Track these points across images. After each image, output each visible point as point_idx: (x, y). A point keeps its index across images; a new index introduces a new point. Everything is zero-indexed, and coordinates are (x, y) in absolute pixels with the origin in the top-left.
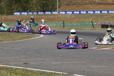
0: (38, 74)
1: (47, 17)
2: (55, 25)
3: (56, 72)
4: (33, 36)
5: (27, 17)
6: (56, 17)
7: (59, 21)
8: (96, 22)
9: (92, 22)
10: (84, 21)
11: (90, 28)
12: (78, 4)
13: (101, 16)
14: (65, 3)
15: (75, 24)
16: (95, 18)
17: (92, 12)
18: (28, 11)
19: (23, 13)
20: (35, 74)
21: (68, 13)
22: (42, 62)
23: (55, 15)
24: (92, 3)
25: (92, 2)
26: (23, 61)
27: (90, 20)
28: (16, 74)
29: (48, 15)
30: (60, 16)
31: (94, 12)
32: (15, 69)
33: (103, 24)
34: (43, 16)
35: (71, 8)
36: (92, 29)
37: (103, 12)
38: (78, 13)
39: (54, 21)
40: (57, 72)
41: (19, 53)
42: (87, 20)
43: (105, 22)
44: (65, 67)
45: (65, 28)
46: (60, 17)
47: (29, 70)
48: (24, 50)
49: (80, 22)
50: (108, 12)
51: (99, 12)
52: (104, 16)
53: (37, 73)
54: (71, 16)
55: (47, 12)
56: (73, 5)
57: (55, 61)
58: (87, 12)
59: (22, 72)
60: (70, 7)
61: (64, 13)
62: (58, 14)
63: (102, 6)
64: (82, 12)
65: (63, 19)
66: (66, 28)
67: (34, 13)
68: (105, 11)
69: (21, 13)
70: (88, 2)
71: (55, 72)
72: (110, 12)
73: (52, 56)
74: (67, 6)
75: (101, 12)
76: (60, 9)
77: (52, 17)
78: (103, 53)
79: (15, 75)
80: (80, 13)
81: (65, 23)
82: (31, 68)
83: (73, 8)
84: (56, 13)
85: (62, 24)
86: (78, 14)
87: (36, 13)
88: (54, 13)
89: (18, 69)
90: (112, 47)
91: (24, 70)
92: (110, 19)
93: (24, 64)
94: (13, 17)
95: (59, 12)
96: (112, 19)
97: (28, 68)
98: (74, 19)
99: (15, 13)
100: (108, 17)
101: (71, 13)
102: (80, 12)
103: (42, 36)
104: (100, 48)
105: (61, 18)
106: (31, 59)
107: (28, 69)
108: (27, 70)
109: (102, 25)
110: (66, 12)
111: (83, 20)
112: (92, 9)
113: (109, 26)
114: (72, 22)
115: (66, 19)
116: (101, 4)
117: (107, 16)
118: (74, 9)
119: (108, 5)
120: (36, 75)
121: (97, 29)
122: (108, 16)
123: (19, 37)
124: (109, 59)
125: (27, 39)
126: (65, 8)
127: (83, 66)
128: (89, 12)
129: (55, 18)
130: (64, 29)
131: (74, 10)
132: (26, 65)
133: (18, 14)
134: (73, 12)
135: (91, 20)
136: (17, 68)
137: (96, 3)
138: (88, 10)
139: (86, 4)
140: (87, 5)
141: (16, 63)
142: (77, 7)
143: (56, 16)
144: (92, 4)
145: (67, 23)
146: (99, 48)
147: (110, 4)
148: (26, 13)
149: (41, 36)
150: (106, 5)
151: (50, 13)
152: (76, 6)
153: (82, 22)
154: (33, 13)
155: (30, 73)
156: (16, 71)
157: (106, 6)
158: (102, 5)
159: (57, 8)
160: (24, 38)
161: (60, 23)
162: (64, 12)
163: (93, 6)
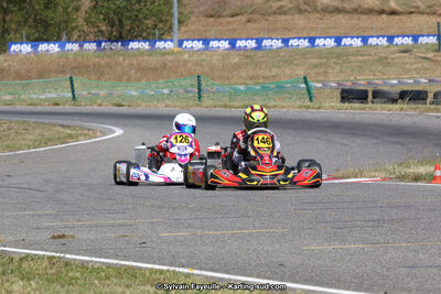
0: (108, 278)
1: (134, 63)
2: (166, 91)
3: (177, 269)
4: (86, 132)
5: (62, 61)
6: (171, 62)
7: (181, 76)
8: (322, 78)
9: (305, 78)
10: (274, 77)
11: (299, 103)
12: (251, 13)
13: (341, 55)
14: (201, 9)
15: (242, 87)
16: (315, 66)
17: (306, 43)
18: (64, 38)
19: (43, 47)
20: (97, 278)
21: (214, 44)
22: (121, 232)
23: (165, 53)
24: (306, 7)
25: (306, 3)
26: (48, 228)
27: (298, 72)
28: (27, 277)
29: (140, 52)
30: (186, 56)
31: (312, 40)
32: (21, 259)
33: (348, 85)
34: (121, 58)
35: (225, 28)
36: (308, 107)
37: (346, 41)
38: (252, 44)
39: (163, 77)
40: (181, 270)
41: (34, 197)
42: (288, 71)
43: (352, 78)
44: (210, 250)
45: (204, 104)
46: (186, 62)
47: (75, 260)
48: (51, 185)
49: (261, 80)
50: (365, 40)
51: (330, 43)
52: (352, 58)
53: (103, 274)
54: (225, 55)
55: (136, 43)
56: (232, 16)
57: (170, 226)
58: (286, 41)
59: (46, 268)
60: (221, 24)
61: (198, 45)
62: (176, 49)
63: (342, 19)
64: (266, 43)
65: (198, 68)
66: (207, 101)
67: (87, 46)
68: (352, 38)
69: (35, 47)
70: (290, 6)
71: (172, 269)
72: (372, 41)
73: (159, 207)
74: (212, 19)
75: (338, 40)
76: (183, 29)
77: (154, 61)
78: (349, 196)
79: (22, 279)
80: (259, 47)
81: (203, 83)
82: (83, 255)
83: (231, 27)
84: (169, 45)
85: (192, 86)
86: (252, 49)
87: (93, 46)
88: (160, 44)
89: (33, 258)
90: (383, 175)
91: (55, 261)
92: (374, 68)
93: (54, 237)
94: (6, 61)
95: (180, 43)
96: (380, 68)
97: (71, 254)
98: (237, 67)
99: (14, 48)
100: (365, 62)
101: (225, 45)
102: (259, 41)
103: (119, 132)
104: (338, 178)
105: (189, 64)
106: (79, 221)
107: (68, 256)
108: (67, 264)
109: (343, 91)
110: (206, 42)
111: (270, 71)
112: (303, 29)
113: (370, 95)
114: (228, 79)
115: (206, 69)
116: (338, 10)
117: (361, 55)
118: (235, 30)
119: (365, 17)
120: (100, 279)
121: (326, 105)
122: (366, 58)
123: (32, 137)
124: (375, 217)
125: (63, 143)
126: (201, 28)
127: (278, 246)
128: (291, 42)
129: (164, 66)
130: (201, 106)
131: (236, 36)
132: (62, 241)
133: (26, 48)
134: (233, 43)
135: (301, 72)
136: (28, 255)
137: (320, 6)
138: (290, 35)
139: (281, 11)
140: (287, 17)
141: (24, 236)
142: (249, 21)
143: (170, 58)
144: (305, 11)
145: (210, 82)
146: (334, 178)
147: (370, 11)
148: (54, 48)
149: (114, 132)
150: (356, 17)
151: (146, 46)
152: (243, 18)
153: (268, 77)
154: (81, 46)
155: (78, 275)
156: (25, 265)
157: (359, 19)
158: (340, 16)
159: (171, 28)
160: (49, 140)
161: (183, 83)
162: (199, 40)
163: (309, 18)
